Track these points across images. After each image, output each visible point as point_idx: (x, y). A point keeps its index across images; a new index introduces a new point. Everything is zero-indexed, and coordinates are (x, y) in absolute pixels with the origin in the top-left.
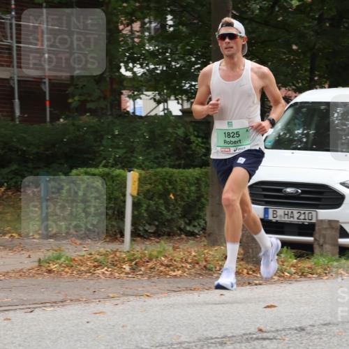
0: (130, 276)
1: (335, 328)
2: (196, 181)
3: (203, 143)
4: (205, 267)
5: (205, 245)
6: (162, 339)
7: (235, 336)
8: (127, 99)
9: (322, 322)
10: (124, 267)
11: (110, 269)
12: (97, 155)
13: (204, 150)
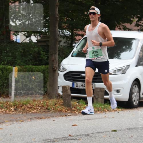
0: (14, 112)
1: (102, 134)
2: (43, 71)
3: (46, 54)
4: (47, 108)
5: (47, 99)
6: (27, 140)
7: (59, 138)
8: (13, 35)
9: (97, 132)
10: (11, 108)
11: (5, 110)
13: (46, 58)
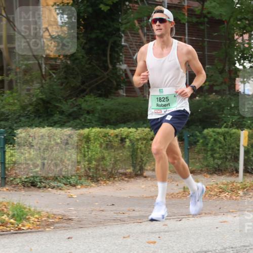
0: (243, 198)
10: (239, 192)
11: (230, 194)
12: (221, 120)
